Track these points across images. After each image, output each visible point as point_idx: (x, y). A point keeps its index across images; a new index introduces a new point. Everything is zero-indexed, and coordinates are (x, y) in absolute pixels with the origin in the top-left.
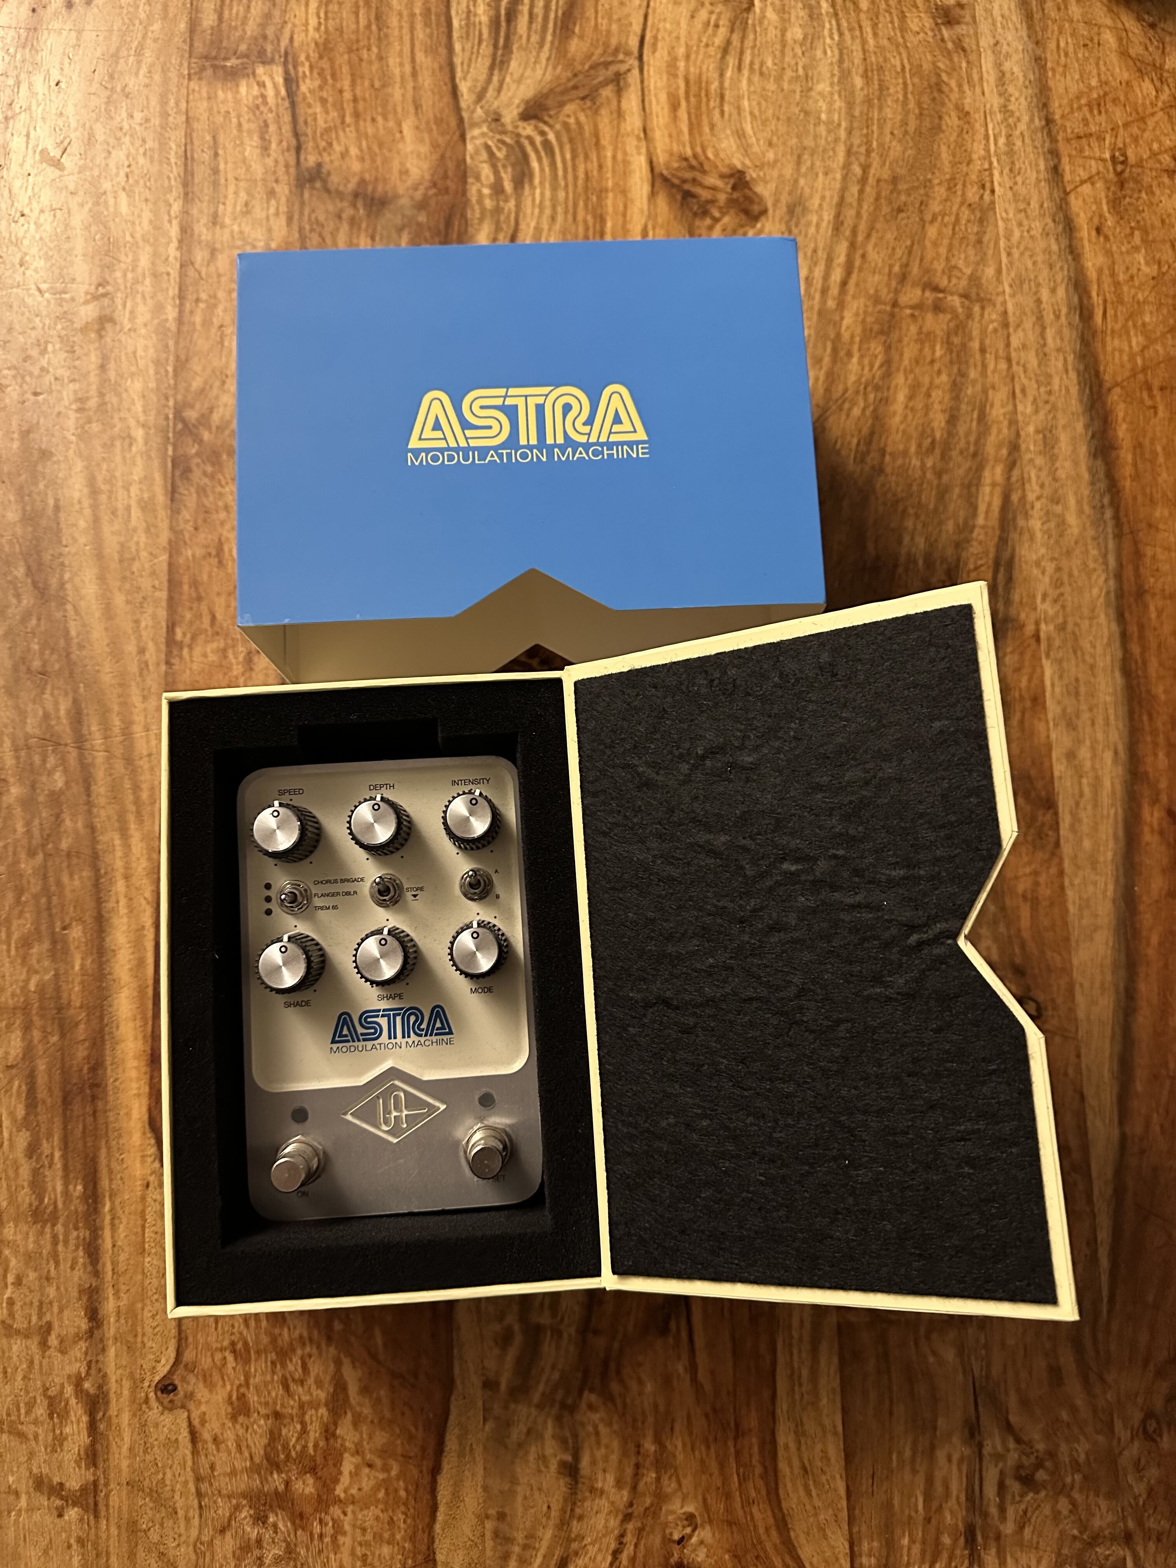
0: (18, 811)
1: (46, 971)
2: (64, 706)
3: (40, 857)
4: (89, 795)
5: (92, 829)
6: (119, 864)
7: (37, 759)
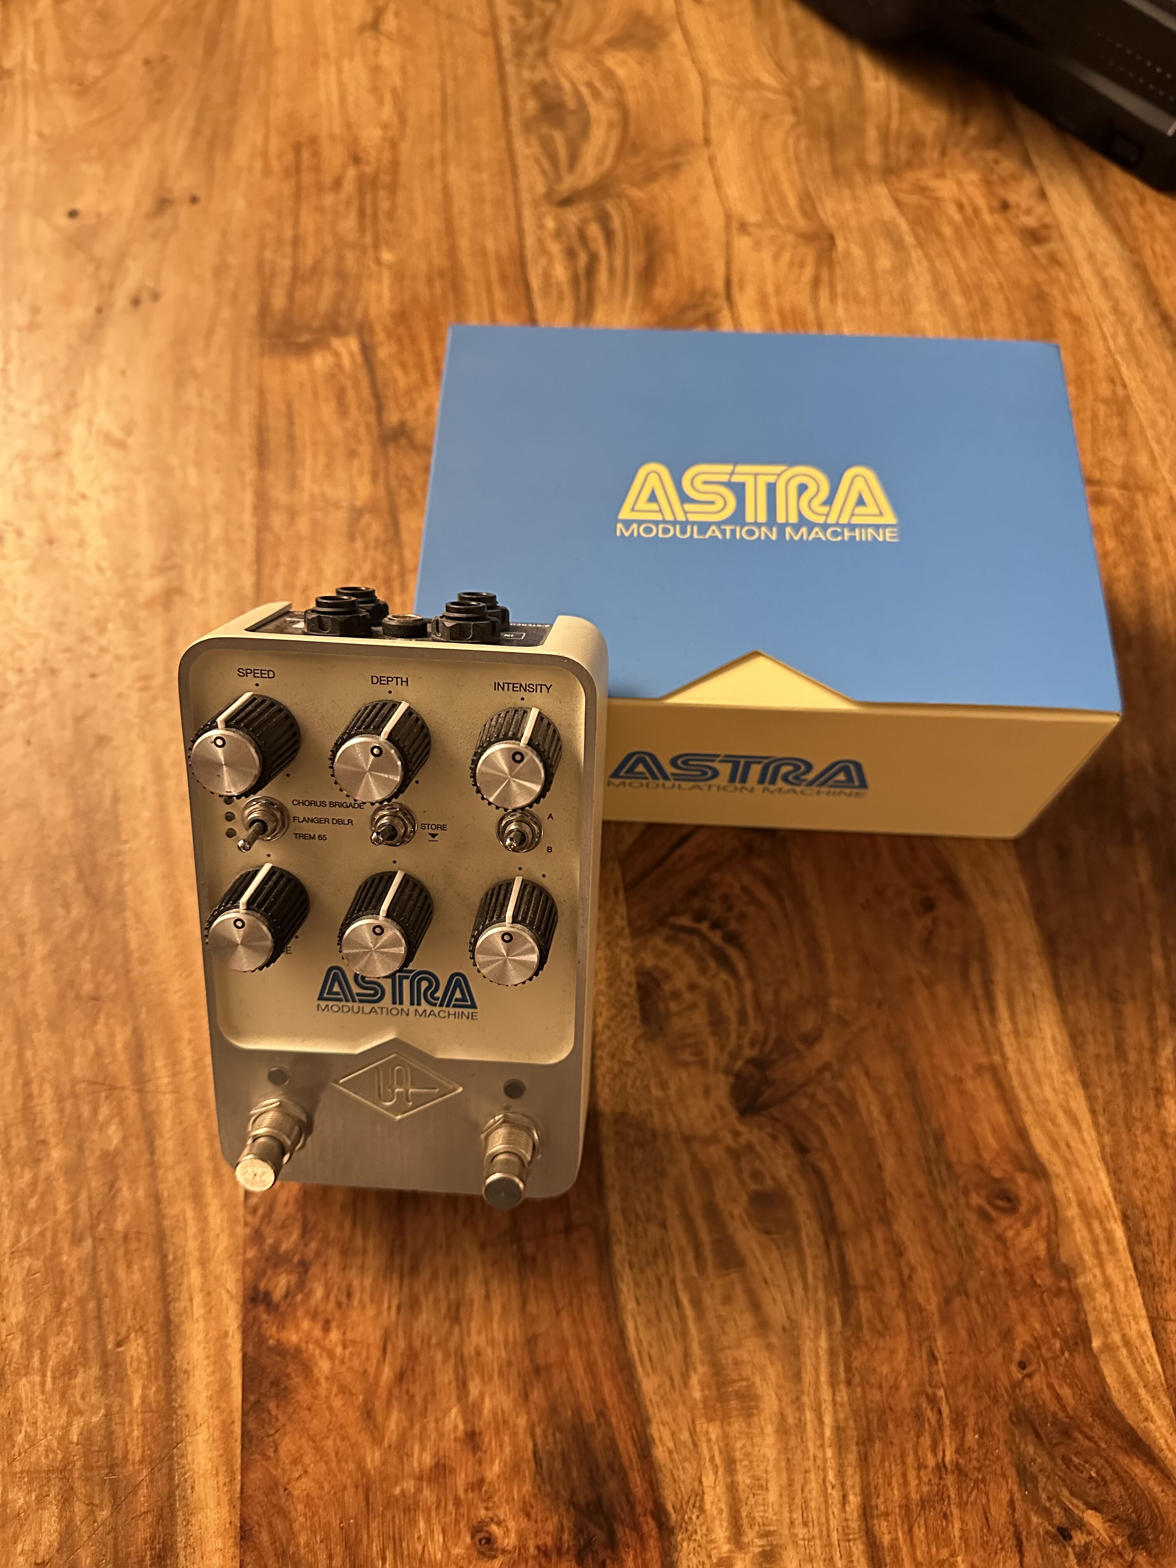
0: (60, 1183)
1: (94, 1410)
2: (122, 1037)
3: (88, 1244)
4: (152, 1153)
5: (156, 1198)
6: (192, 1245)
7: (86, 1110)
